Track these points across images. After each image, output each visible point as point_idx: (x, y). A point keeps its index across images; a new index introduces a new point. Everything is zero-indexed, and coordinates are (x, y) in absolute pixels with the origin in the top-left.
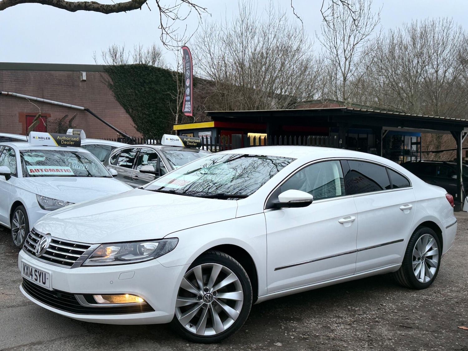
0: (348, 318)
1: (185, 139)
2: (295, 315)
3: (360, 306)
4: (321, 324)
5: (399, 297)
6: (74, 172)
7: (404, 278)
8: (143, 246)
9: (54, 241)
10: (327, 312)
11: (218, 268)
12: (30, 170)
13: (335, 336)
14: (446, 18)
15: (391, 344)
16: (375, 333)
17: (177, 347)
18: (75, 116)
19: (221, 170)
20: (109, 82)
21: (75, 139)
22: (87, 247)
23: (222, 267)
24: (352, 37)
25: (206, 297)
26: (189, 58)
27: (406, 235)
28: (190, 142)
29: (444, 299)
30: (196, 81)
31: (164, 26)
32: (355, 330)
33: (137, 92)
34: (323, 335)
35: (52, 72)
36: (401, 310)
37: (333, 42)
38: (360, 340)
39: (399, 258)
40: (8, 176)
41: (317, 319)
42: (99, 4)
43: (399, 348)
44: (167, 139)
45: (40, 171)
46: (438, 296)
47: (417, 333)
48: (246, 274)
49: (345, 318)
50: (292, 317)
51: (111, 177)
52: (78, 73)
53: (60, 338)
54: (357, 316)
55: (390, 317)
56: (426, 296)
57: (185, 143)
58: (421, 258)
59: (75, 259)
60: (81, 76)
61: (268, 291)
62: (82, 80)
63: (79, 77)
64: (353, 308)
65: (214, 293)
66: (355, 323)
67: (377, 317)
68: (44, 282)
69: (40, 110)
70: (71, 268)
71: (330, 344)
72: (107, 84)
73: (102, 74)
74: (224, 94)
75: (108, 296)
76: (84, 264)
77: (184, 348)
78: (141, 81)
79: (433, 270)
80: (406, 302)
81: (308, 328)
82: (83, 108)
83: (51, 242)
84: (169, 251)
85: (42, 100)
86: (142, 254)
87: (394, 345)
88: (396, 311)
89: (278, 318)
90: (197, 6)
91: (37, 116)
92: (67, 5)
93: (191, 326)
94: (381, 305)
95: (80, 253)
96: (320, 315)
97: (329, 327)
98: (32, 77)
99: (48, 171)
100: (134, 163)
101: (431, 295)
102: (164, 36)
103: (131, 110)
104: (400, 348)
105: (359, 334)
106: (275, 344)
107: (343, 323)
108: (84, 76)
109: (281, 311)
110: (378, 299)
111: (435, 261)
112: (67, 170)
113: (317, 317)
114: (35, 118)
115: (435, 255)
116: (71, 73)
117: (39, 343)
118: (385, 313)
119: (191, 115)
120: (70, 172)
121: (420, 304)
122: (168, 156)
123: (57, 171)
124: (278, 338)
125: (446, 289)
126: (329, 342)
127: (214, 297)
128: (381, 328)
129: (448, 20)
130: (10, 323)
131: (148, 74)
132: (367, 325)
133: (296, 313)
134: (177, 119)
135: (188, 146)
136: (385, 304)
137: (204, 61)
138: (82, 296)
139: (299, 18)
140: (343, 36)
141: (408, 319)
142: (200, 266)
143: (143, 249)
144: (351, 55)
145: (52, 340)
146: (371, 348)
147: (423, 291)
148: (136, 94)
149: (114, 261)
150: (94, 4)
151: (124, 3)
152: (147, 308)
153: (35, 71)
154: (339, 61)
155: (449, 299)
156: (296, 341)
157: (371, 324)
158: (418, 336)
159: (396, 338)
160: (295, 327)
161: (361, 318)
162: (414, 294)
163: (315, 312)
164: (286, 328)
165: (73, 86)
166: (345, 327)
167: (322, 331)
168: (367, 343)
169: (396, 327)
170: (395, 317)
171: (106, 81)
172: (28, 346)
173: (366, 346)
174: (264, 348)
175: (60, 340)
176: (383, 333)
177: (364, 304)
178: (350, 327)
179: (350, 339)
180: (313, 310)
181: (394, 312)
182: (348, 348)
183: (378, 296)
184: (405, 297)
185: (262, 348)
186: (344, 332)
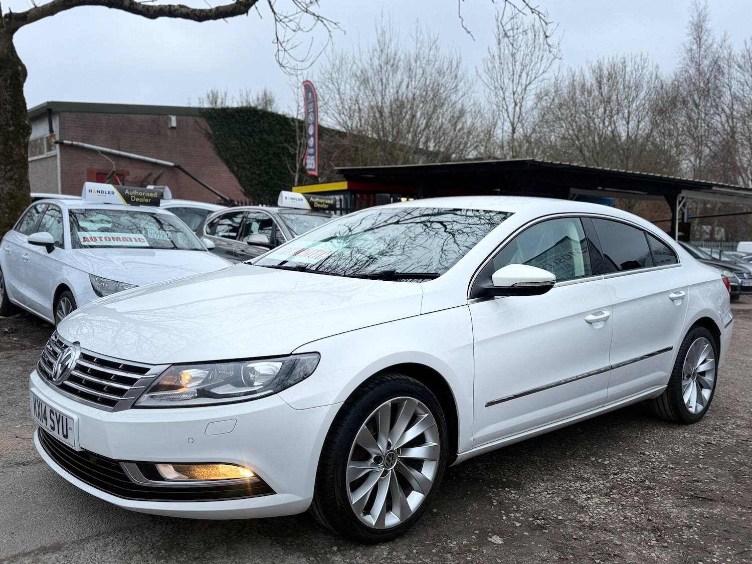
0: (598, 480)
1: (311, 198)
2: (509, 477)
3: (609, 457)
4: (559, 494)
5: (662, 437)
6: (149, 242)
7: (667, 406)
8: (253, 368)
9: (85, 357)
10: (559, 468)
12: (84, 238)
13: (592, 520)
14: (640, 54)
15: (696, 537)
16: (657, 511)
17: (316, 555)
18: (162, 174)
19: (362, 242)
20: (206, 131)
21: (151, 195)
22: (143, 371)
24: (524, 75)
26: (313, 96)
27: (676, 341)
28: (319, 203)
29: (735, 441)
30: (322, 131)
31: (281, 40)
32: (620, 507)
33: (244, 144)
34: (570, 520)
35: (131, 116)
36: (678, 463)
37: (499, 81)
39: (664, 377)
40: (50, 247)
41: (549, 484)
42: (189, 8)
43: (713, 546)
44: (286, 198)
45: (98, 239)
46: (722, 435)
47: (728, 511)
49: (595, 481)
50: (504, 480)
51: (205, 251)
52: (165, 117)
53: (98, 535)
54: (612, 477)
55: (667, 478)
56: (703, 435)
57: (311, 204)
58: (692, 375)
59: (121, 392)
60: (169, 123)
61: (475, 443)
62: (170, 126)
63: (167, 123)
64: (600, 461)
66: (614, 491)
67: (646, 478)
68: (65, 433)
69: (114, 166)
70: (113, 411)
71: (588, 538)
72: (204, 132)
73: (198, 119)
74: (357, 147)
75: (184, 465)
76: (137, 404)
77: (329, 556)
78: (250, 129)
79: (706, 393)
80: (679, 448)
81: (538, 502)
82: (172, 164)
83: (80, 359)
84: (304, 378)
85: (117, 152)
86: (251, 384)
87: (701, 539)
89: (481, 481)
90: (325, 19)
91: (110, 173)
92: (143, 10)
94: (641, 453)
95: (131, 382)
96: (550, 475)
97: (573, 500)
98: (104, 122)
99: (110, 240)
100: (239, 234)
101: (710, 434)
102: (281, 53)
103: (235, 168)
104: (716, 546)
105: (630, 514)
106: (490, 539)
107: (595, 492)
108: (174, 121)
109: (484, 469)
110: (632, 442)
111: (709, 378)
112: (139, 239)
113: (547, 480)
114: (108, 176)
115: (709, 371)
116: (156, 117)
117: (56, 548)
118: (656, 471)
119: (316, 173)
120: (144, 242)
121: (702, 451)
122: (288, 223)
123: (124, 241)
124: (493, 525)
125: (727, 422)
126: (584, 533)
128: (660, 502)
129: (643, 57)
131: (259, 121)
132: (636, 495)
133: (509, 471)
134: (296, 180)
135: (315, 209)
136: (648, 453)
137: (331, 103)
138: (135, 465)
139: (469, 32)
140: (512, 73)
141: (698, 481)
143: (252, 376)
144: (523, 98)
145: (82, 541)
146: (665, 547)
147: (695, 426)
148: (243, 147)
149: (197, 397)
150: (182, 9)
151: (224, 7)
152: (261, 488)
153: (108, 114)
154: (507, 106)
155: (743, 442)
156: (525, 533)
157: (641, 492)
158: (733, 519)
159: (698, 524)
160: (515, 500)
161: (619, 480)
162: (684, 433)
163: (540, 469)
164: (501, 503)
165: (159, 135)
166: (602, 501)
167: (564, 509)
168: (652, 535)
169: (686, 498)
170: (674, 479)
171: (203, 129)
172: (33, 555)
173: (653, 542)
174: (473, 549)
175: (96, 539)
176: (671, 513)
177: (614, 452)
178: (609, 500)
179: (621, 528)
180: (536, 465)
181: (670, 468)
182: (623, 547)
183: (630, 437)
184: (673, 439)
185: (469, 551)
186: (604, 510)
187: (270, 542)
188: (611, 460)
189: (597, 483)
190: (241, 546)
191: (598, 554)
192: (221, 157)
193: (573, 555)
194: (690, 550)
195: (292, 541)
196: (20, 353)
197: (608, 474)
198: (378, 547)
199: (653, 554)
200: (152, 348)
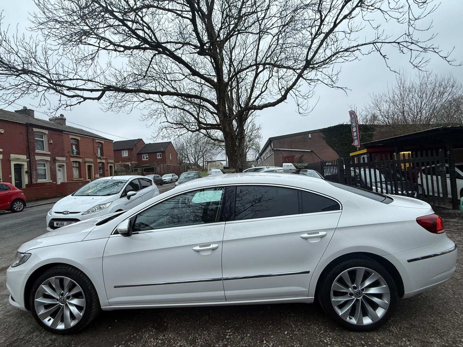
1: (296, 165)
18: (303, 155)
20: (323, 136)
23: (70, 280)
26: (354, 116)
28: (300, 166)
33: (338, 139)
44: (286, 165)
52: (307, 135)
57: (296, 167)
58: (355, 294)
61: (111, 304)
63: (308, 137)
72: (322, 138)
73: (319, 133)
78: (340, 132)
79: (380, 312)
82: (309, 151)
85: (291, 150)
103: (335, 148)
108: (310, 136)
111: (384, 300)
115: (384, 294)
119: (359, 146)
127: (67, 300)
148: (338, 140)
165: (305, 141)
171: (321, 136)
192: (329, 145)
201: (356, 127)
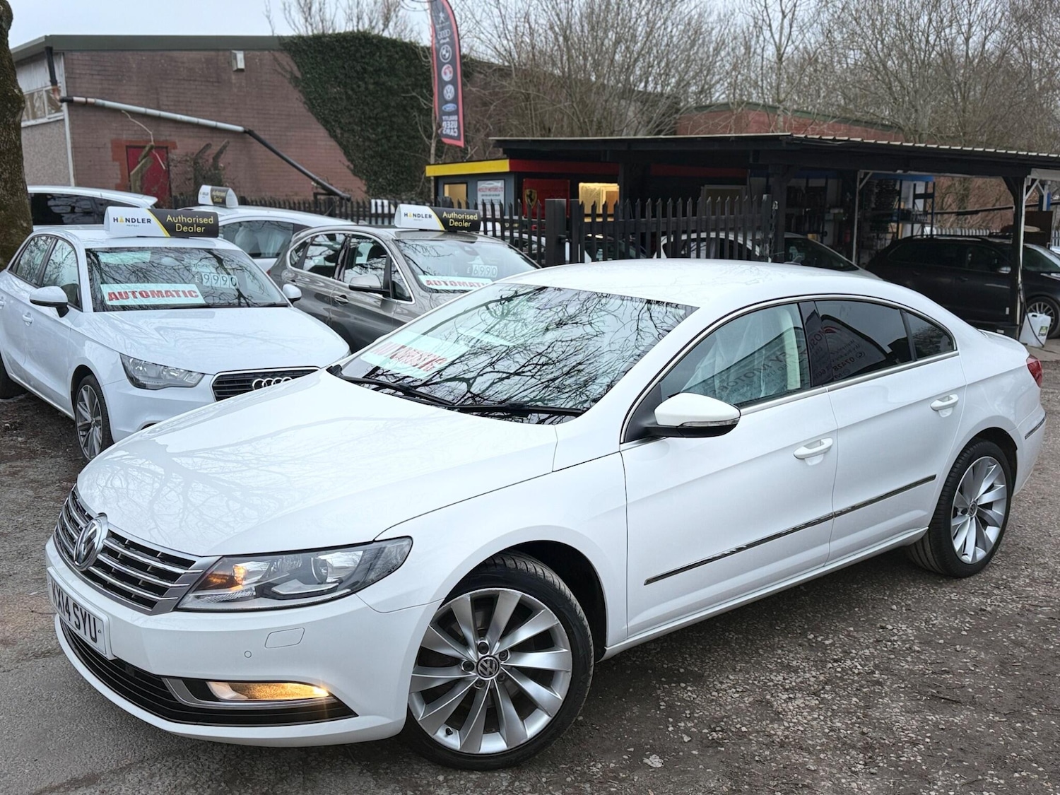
0: (810, 670)
1: (445, 214)
2: (689, 665)
3: (835, 632)
4: (751, 692)
5: (918, 601)
6: (204, 297)
7: (930, 555)
8: (325, 560)
9: (112, 535)
10: (761, 651)
11: (510, 598)
12: (110, 294)
13: (787, 733)
15: (919, 759)
16: (878, 719)
17: (415, 788)
18: (225, 147)
20: (291, 73)
21: (205, 220)
22: (187, 563)
23: (520, 596)
25: (482, 665)
27: (941, 467)
28: (456, 220)
29: (1020, 606)
30: (469, 68)
32: (829, 714)
33: (350, 92)
34: (758, 732)
35: (176, 54)
36: (928, 643)
38: (846, 746)
39: (924, 516)
40: (62, 309)
41: (741, 677)
43: (937, 772)
44: (406, 215)
45: (130, 295)
46: (1005, 597)
47: (975, 719)
48: (579, 608)
49: (805, 672)
50: (682, 670)
51: (286, 306)
52: (227, 53)
53: (142, 761)
54: (830, 664)
55: (907, 666)
56: (979, 596)
57: (444, 222)
58: (969, 510)
59: (161, 591)
60: (234, 62)
61: (630, 633)
62: (235, 68)
63: (230, 63)
64: (819, 639)
65: (503, 655)
66: (828, 688)
67: (876, 666)
68: (93, 636)
69: (151, 134)
70: (151, 614)
71: (775, 760)
72: (288, 76)
73: (277, 54)
74: (529, 94)
75: (242, 684)
76: (181, 606)
77: (432, 789)
78: (359, 68)
79: (992, 533)
80: (936, 618)
81: (721, 705)
82: (240, 129)
83: (108, 537)
85: (156, 112)
86: (323, 580)
87: (924, 761)
88: (917, 649)
89: (650, 671)
91: (147, 149)
93: (448, 733)
94: (881, 627)
95: (172, 577)
96: (747, 662)
97: (768, 702)
98: (134, 66)
99: (148, 296)
101: (988, 595)
103: (338, 131)
104: (940, 773)
105: (839, 724)
106: (646, 761)
107: (800, 690)
108: (240, 60)
109: (657, 653)
110: (873, 607)
111: (997, 512)
112: (190, 292)
113: (740, 671)
114: (144, 153)
115: (998, 500)
116: (213, 53)
117: (91, 780)
118: (893, 656)
119: (461, 143)
120: (197, 296)
121: (968, 622)
122: (409, 252)
123: (168, 296)
124: (654, 739)
125: (1019, 574)
126: (772, 753)
127: (502, 663)
128: (887, 705)
130: (31, 714)
131: (372, 54)
132: (856, 695)
133: (691, 656)
134: (433, 151)
135: (450, 229)
136: (890, 627)
137: (486, 23)
138: (182, 682)
141: (948, 672)
142: (467, 597)
143: (323, 571)
144: (795, 6)
145: (122, 769)
146: (873, 774)
147: (970, 581)
148: (349, 98)
149: (256, 597)
152: (338, 709)
153: (139, 53)
154: (770, 20)
155: (1031, 608)
156: (694, 752)
157: (865, 690)
158: (977, 731)
159: (928, 740)
160: (691, 701)
161: (839, 670)
162: (951, 594)
163: (733, 654)
164: (670, 706)
165: (218, 82)
166: (807, 703)
167: (753, 716)
168: (861, 755)
169: (924, 698)
170: (916, 668)
171: (286, 71)
172: (62, 789)
173: (860, 766)
174: (621, 774)
175: (140, 767)
176: (896, 722)
177: (842, 625)
178: (817, 702)
179: (822, 745)
180: (730, 646)
181: (915, 651)
182: (818, 773)
183: (873, 600)
184: (933, 603)
185: (616, 778)
186: (805, 718)
187: (358, 769)
188: (836, 638)
189: (808, 675)
190: (321, 776)
191: (783, 783)
192: (316, 115)
193: (749, 785)
194: (905, 778)
195: (387, 768)
196: (27, 464)
197: (826, 661)
198: (497, 774)
199: (854, 785)
200: (200, 524)
201: (452, 63)
